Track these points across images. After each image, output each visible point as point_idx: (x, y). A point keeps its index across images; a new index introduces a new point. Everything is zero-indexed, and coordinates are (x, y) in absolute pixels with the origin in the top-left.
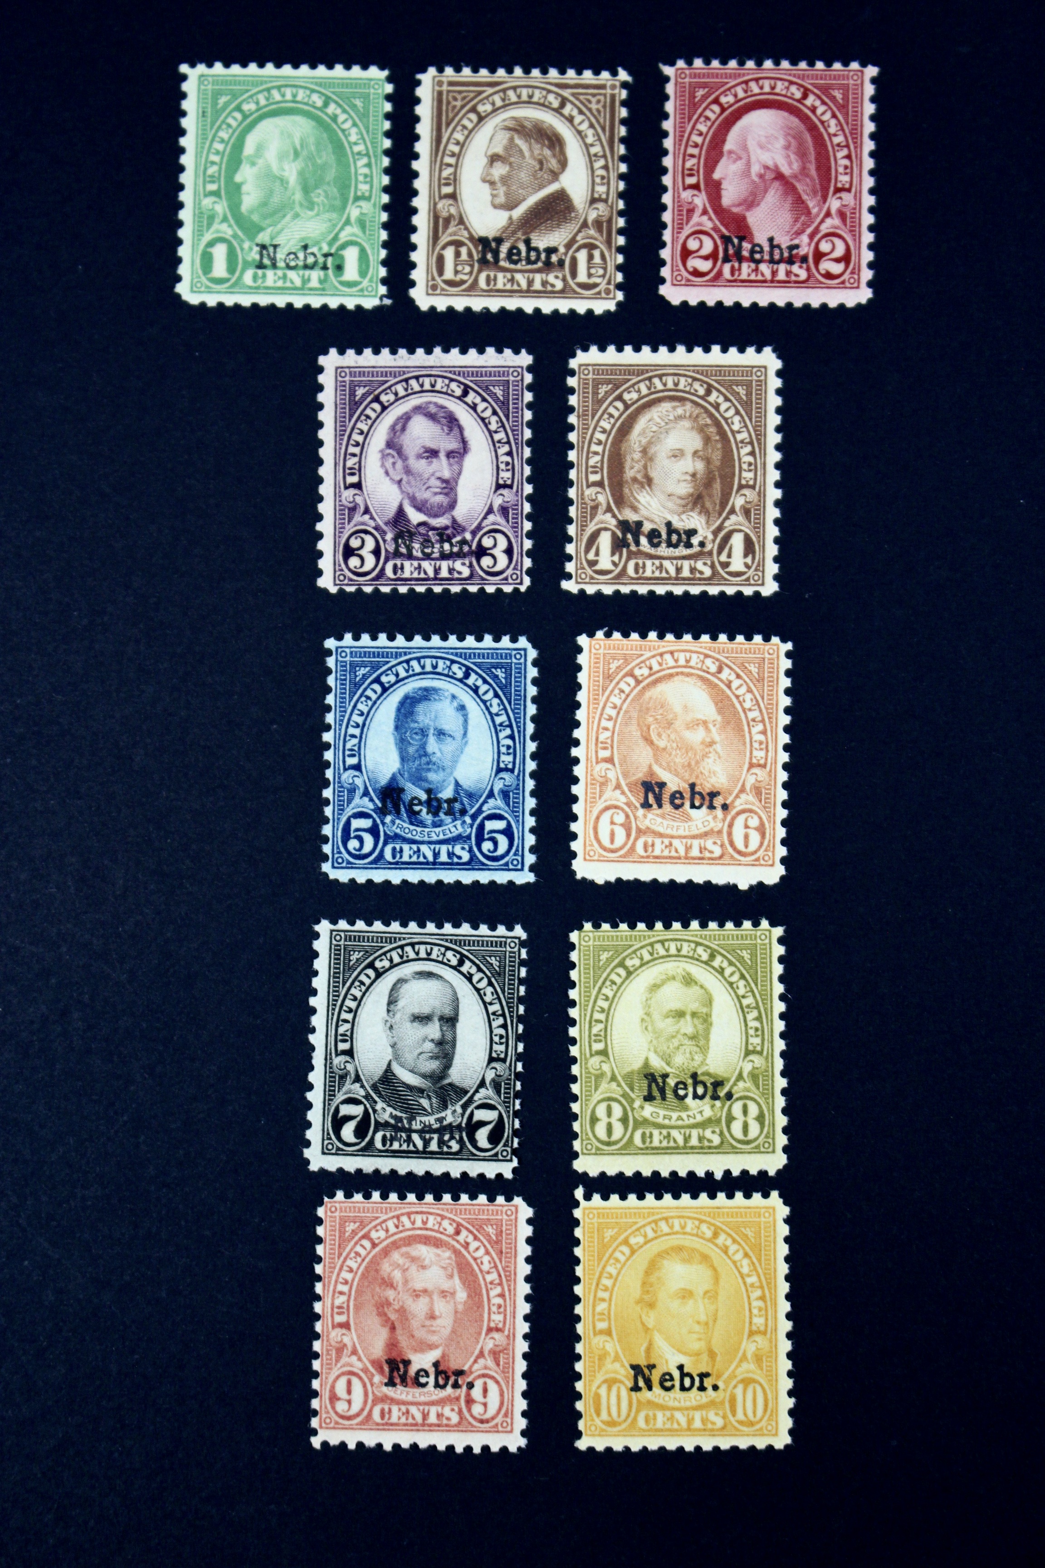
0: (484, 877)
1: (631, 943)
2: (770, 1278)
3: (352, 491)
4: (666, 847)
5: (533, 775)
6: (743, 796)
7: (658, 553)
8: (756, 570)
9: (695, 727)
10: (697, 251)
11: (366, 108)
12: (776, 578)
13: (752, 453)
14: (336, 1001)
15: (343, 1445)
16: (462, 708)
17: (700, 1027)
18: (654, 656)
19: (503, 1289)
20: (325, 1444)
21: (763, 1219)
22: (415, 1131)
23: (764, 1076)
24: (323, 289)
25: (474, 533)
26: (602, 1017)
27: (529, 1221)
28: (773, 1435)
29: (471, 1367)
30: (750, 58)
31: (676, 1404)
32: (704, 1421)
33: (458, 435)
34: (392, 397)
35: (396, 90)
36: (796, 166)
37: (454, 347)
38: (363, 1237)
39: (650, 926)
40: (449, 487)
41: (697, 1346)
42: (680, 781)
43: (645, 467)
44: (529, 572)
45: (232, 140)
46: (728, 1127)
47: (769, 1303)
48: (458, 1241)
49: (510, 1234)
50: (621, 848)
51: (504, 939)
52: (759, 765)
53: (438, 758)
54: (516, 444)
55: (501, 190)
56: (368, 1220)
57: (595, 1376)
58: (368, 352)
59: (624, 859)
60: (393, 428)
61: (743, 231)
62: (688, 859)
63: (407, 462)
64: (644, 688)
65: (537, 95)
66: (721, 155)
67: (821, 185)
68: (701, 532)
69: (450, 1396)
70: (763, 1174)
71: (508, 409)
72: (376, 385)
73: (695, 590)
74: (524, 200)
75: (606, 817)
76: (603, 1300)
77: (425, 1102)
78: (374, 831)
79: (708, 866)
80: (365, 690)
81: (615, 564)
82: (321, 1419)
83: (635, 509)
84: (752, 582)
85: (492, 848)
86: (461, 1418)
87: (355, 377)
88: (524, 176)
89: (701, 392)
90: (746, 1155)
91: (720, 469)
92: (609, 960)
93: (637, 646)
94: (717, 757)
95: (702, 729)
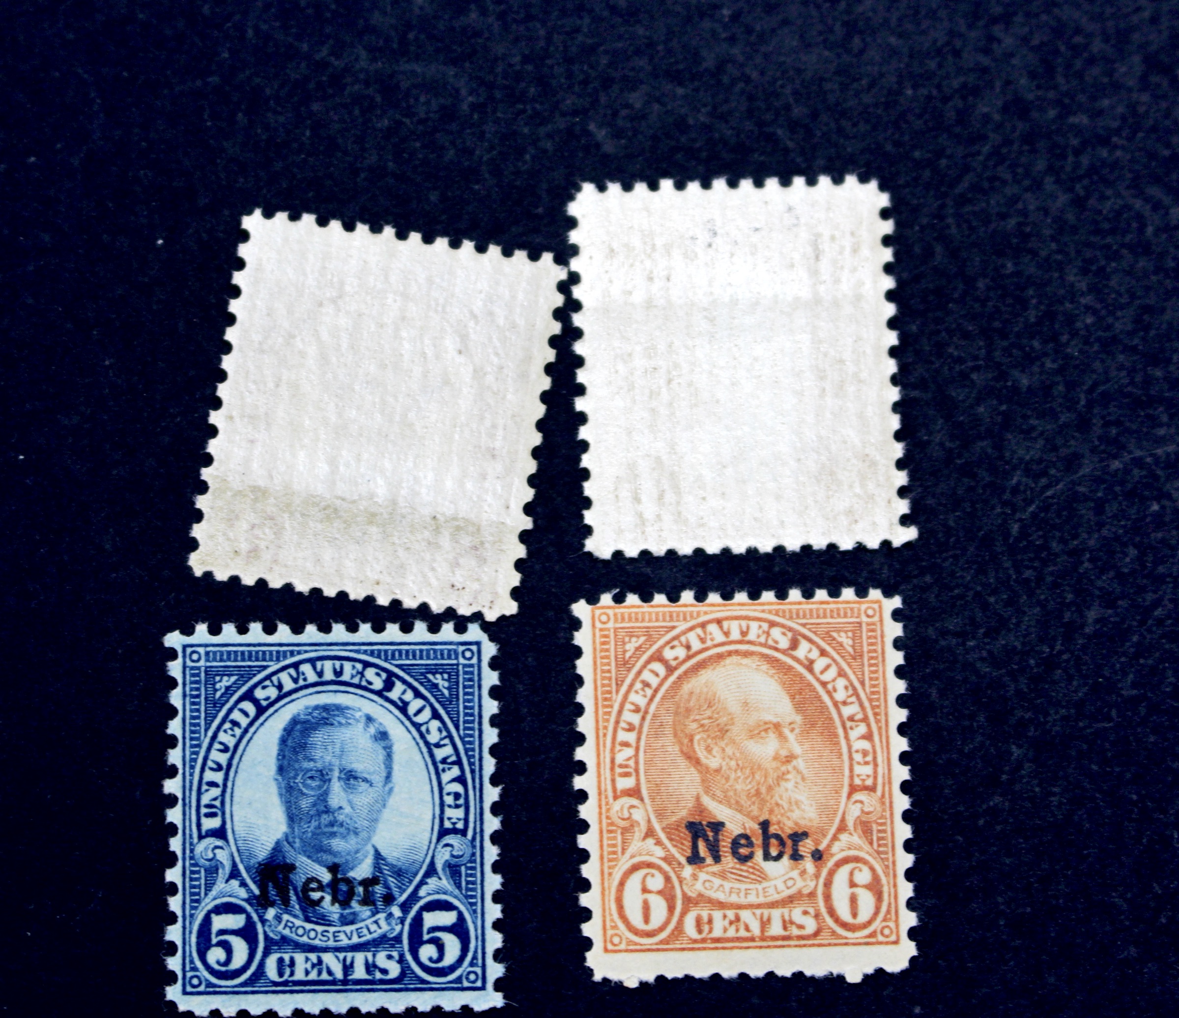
0: (424, 1002)
4: (731, 923)
5: (495, 839)
6: (844, 837)
9: (763, 734)
16: (383, 736)
18: (691, 629)
42: (746, 820)
50: (661, 930)
52: (866, 788)
53: (347, 815)
59: (663, 947)
62: (765, 940)
64: (679, 678)
75: (635, 881)
78: (248, 934)
79: (797, 949)
80: (230, 711)
85: (434, 956)
93: (664, 614)
94: (799, 779)
95: (772, 736)
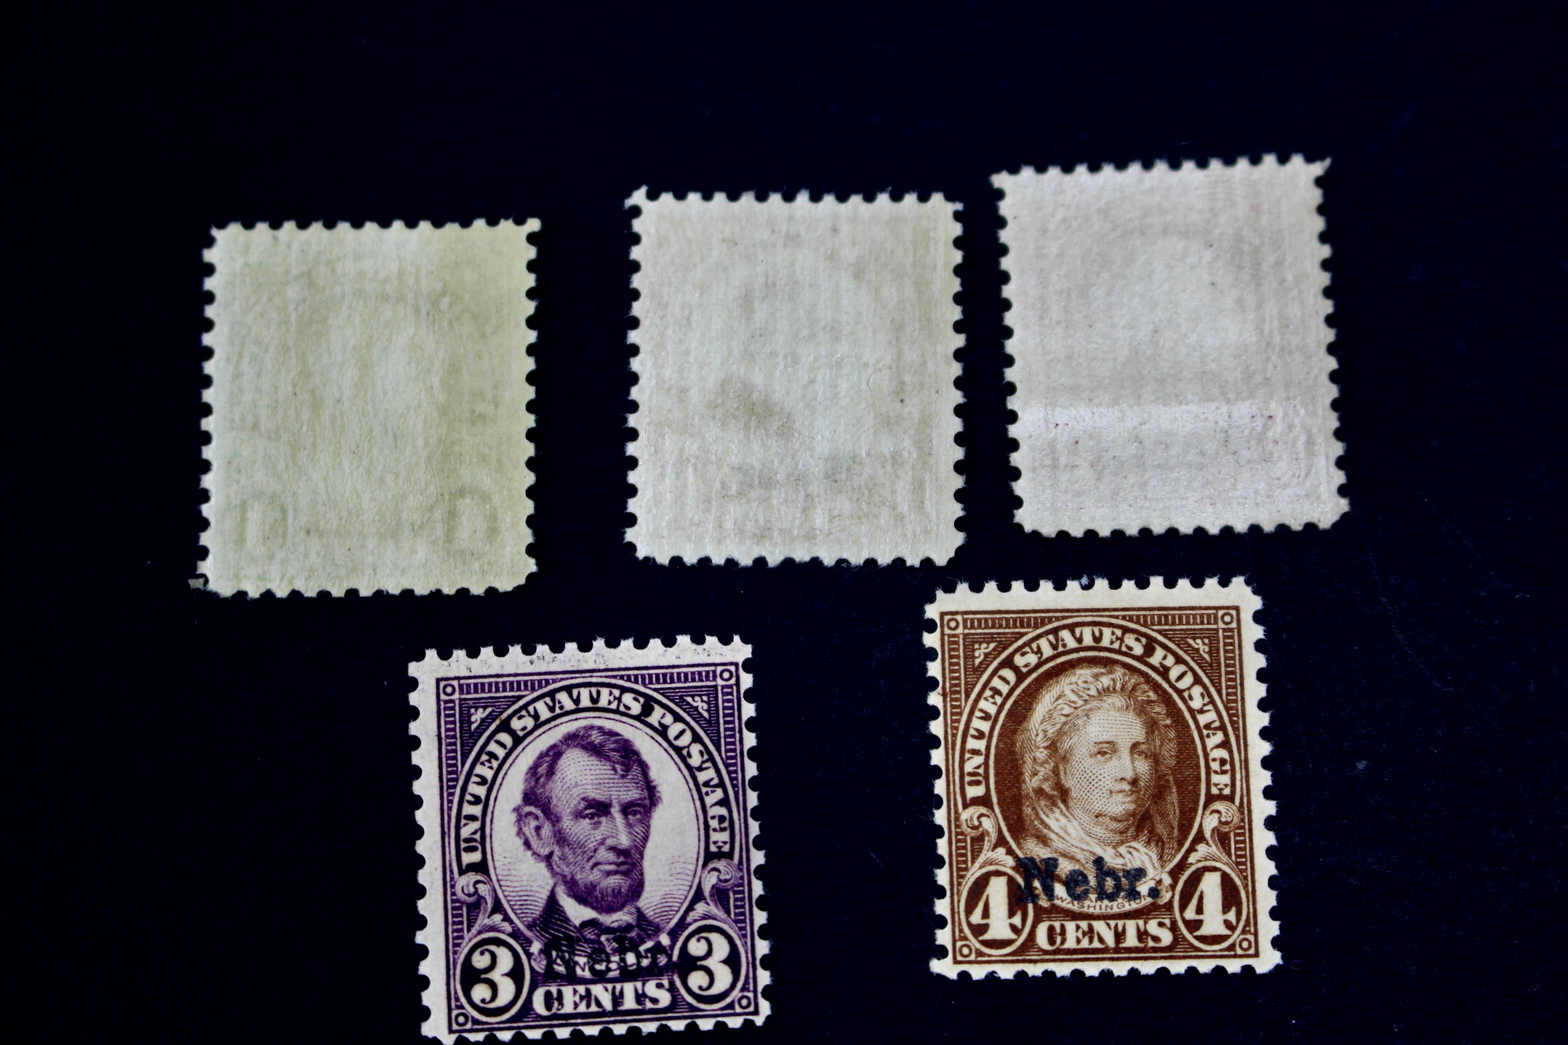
7: (1085, 910)
8: (1244, 931)
12: (1276, 943)
13: (1225, 744)
43: (1056, 772)
60: (533, 771)
68: (1151, 872)
73: (1147, 969)
81: (1014, 929)
83: (1044, 841)
84: (1238, 951)
89: (1138, 650)
91: (1175, 771)
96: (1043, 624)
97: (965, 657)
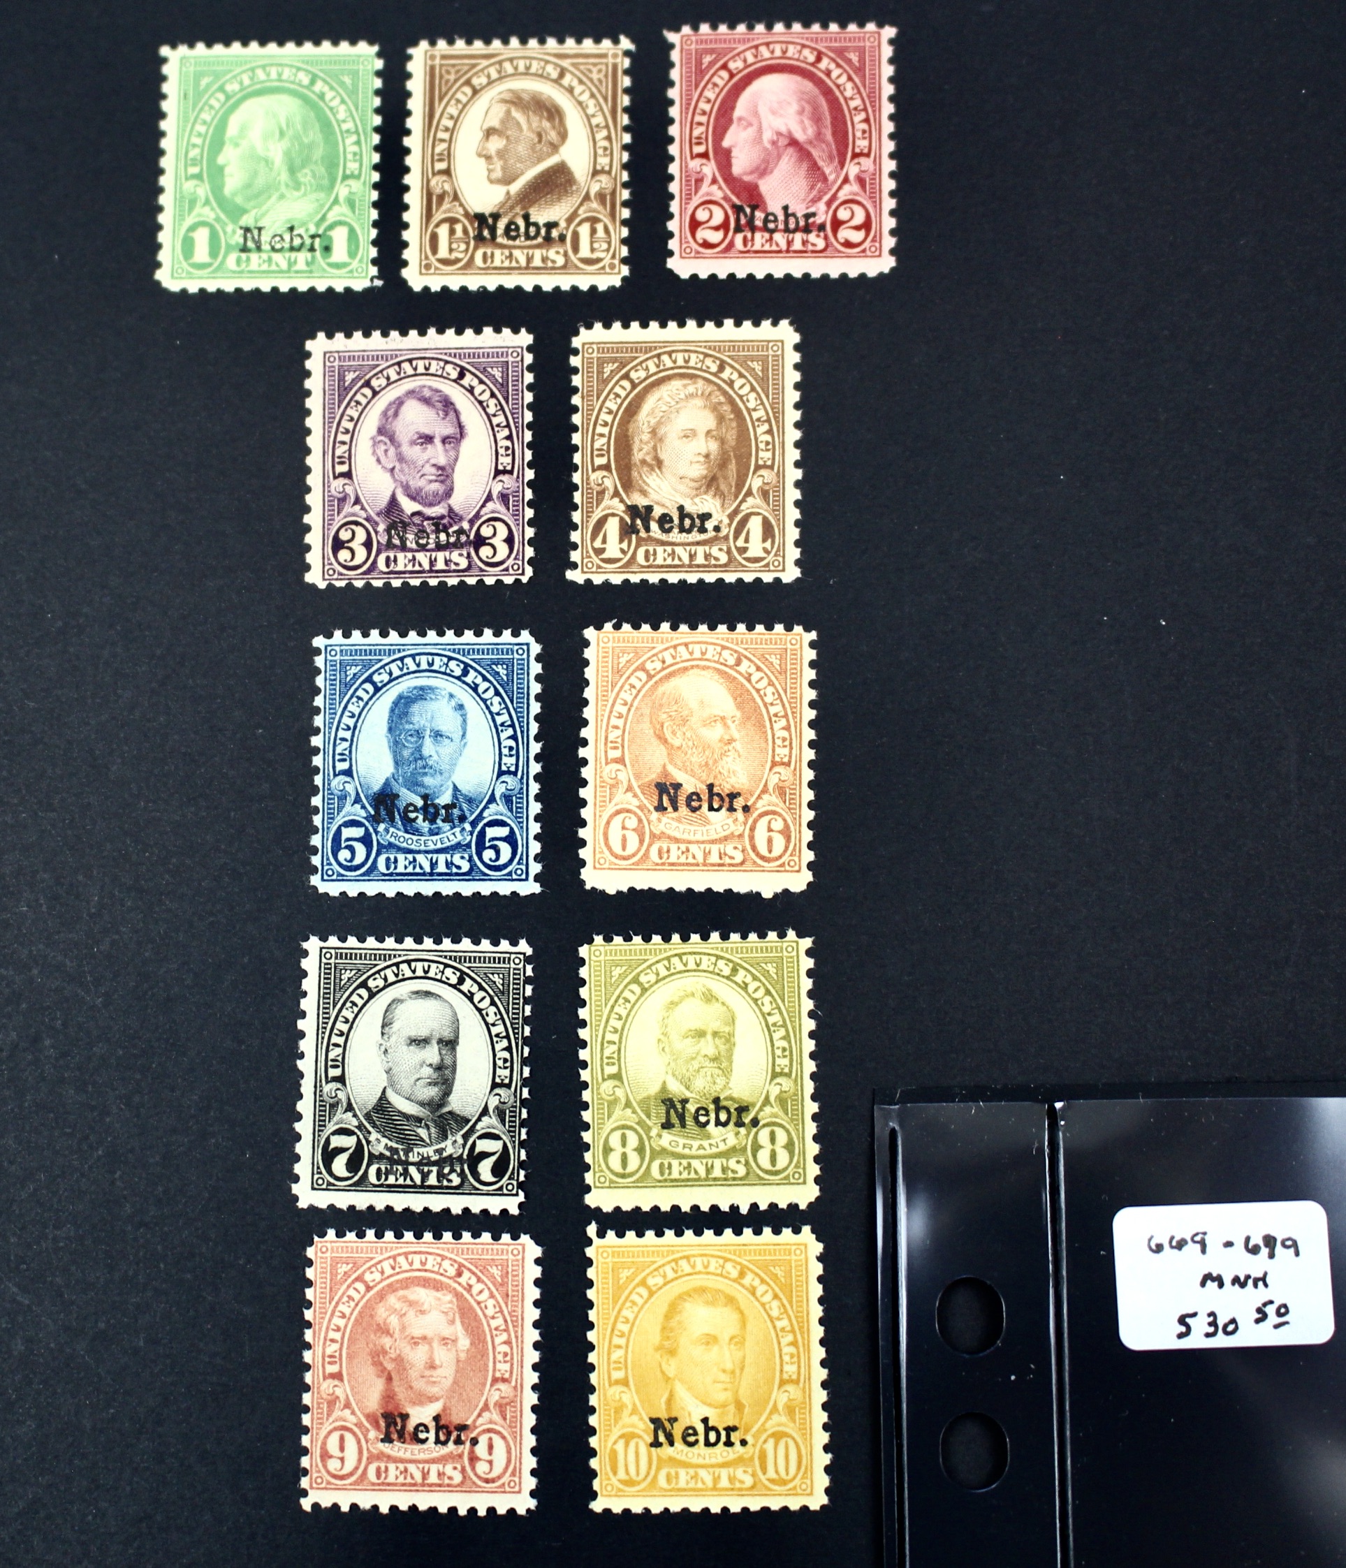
0: (486, 889)
1: (646, 958)
2: (803, 1322)
3: (342, 481)
4: (683, 853)
5: (537, 778)
6: (765, 797)
7: (670, 539)
8: (776, 555)
9: (713, 723)
10: (708, 221)
11: (355, 85)
12: (798, 563)
13: (770, 432)
14: (327, 1023)
15: (336, 1506)
16: (461, 707)
17: (722, 1048)
18: (666, 649)
19: (509, 1335)
20: (316, 1506)
21: (794, 1257)
22: (413, 1164)
23: (793, 1100)
24: (311, 272)
25: (472, 522)
26: (615, 1038)
27: (538, 1261)
28: (808, 1495)
29: (475, 1421)
30: (759, 21)
31: (700, 1461)
32: (731, 1479)
33: (455, 419)
34: (383, 382)
35: (386, 66)
36: (811, 131)
37: (450, 327)
38: (357, 1279)
39: (667, 939)
40: (445, 474)
41: (723, 1397)
42: (697, 782)
43: (655, 449)
44: (531, 562)
45: (215, 121)
46: (755, 1156)
47: (801, 1349)
48: (459, 1284)
49: (517, 1275)
50: (634, 855)
51: (508, 955)
52: (783, 764)
53: (435, 761)
54: (516, 427)
55: (498, 165)
56: (363, 1261)
57: (610, 1430)
58: (358, 335)
59: (636, 867)
60: (385, 414)
61: (753, 197)
62: (706, 866)
63: (399, 450)
64: (656, 683)
65: (535, 67)
66: (730, 121)
67: (838, 150)
68: (715, 516)
69: (452, 1453)
70: (793, 1207)
71: (508, 392)
72: (366, 369)
73: (710, 578)
74: (522, 173)
75: (617, 821)
76: (619, 1347)
77: (422, 1132)
78: (366, 840)
79: (729, 873)
80: (356, 690)
81: (623, 551)
82: (311, 1479)
83: (644, 493)
84: (772, 568)
85: (494, 857)
86: (464, 1477)
87: (344, 361)
88: (522, 149)
89: (714, 368)
90: (774, 1187)
91: (735, 449)
92: (622, 976)
93: (648, 638)
94: (736, 756)
95: (719, 725)
96: (651, 350)
97: (598, 372)
